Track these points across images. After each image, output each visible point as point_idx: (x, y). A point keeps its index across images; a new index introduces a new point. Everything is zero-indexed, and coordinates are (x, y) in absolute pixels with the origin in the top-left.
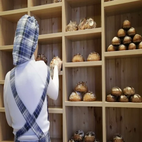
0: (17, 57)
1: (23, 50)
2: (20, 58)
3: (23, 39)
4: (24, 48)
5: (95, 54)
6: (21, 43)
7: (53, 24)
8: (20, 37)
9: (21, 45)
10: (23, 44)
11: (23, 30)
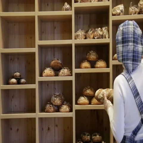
0: (131, 65)
1: (135, 57)
2: (134, 65)
3: (135, 47)
4: (137, 55)
5: (103, 62)
6: (134, 51)
7: (55, 28)
8: (131, 45)
9: (133, 53)
10: (136, 51)
11: (132, 38)
